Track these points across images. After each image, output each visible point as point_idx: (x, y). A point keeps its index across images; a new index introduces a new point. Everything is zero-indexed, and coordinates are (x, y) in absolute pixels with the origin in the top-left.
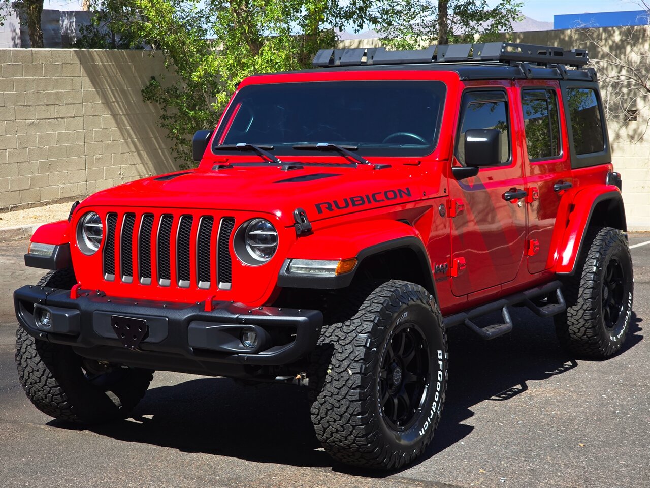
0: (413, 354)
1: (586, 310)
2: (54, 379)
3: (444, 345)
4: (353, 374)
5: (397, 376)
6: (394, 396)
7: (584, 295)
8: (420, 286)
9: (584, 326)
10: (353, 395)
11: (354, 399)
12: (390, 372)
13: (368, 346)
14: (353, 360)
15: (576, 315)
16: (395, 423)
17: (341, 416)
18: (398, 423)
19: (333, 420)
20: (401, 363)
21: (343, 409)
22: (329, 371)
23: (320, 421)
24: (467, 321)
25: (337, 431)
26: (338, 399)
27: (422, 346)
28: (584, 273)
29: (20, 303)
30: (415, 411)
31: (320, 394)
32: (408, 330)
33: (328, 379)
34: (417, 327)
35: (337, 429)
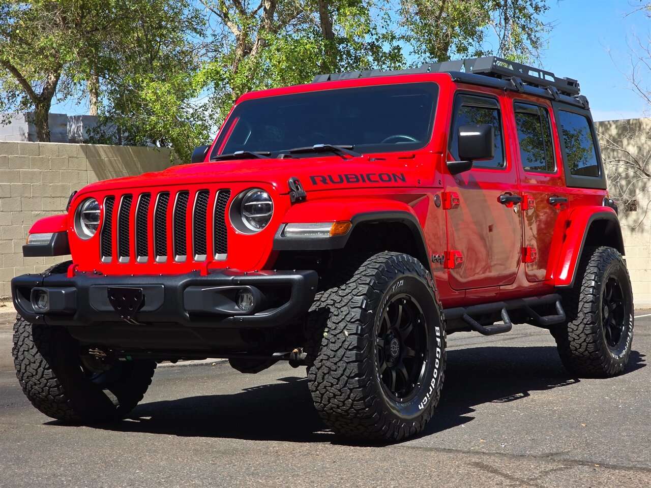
0: (411, 328)
1: (586, 324)
2: (51, 370)
3: (441, 322)
4: (349, 335)
5: (395, 348)
6: (393, 368)
7: (584, 309)
8: (415, 259)
9: (585, 341)
10: (349, 356)
11: (351, 360)
12: (387, 342)
13: (364, 307)
14: (348, 322)
15: (577, 330)
16: (393, 393)
17: (338, 379)
18: (397, 395)
19: (330, 384)
20: (398, 335)
21: (340, 372)
22: (325, 334)
23: (317, 387)
24: (465, 316)
25: (335, 396)
26: (335, 362)
27: (419, 321)
28: (582, 288)
29: (17, 290)
30: (413, 385)
31: (317, 359)
32: (405, 302)
33: (324, 342)
34: (413, 300)
35: (334, 394)
